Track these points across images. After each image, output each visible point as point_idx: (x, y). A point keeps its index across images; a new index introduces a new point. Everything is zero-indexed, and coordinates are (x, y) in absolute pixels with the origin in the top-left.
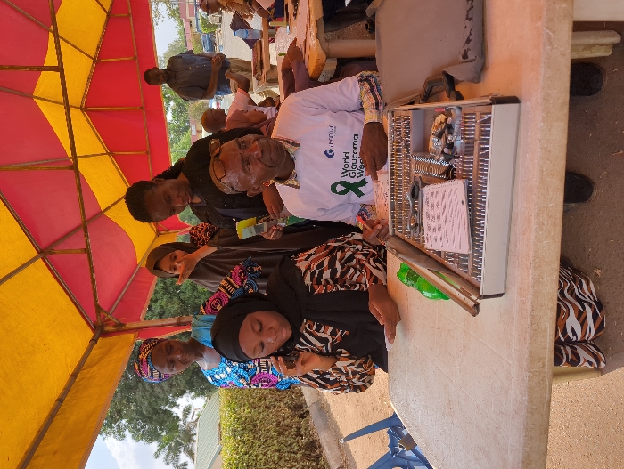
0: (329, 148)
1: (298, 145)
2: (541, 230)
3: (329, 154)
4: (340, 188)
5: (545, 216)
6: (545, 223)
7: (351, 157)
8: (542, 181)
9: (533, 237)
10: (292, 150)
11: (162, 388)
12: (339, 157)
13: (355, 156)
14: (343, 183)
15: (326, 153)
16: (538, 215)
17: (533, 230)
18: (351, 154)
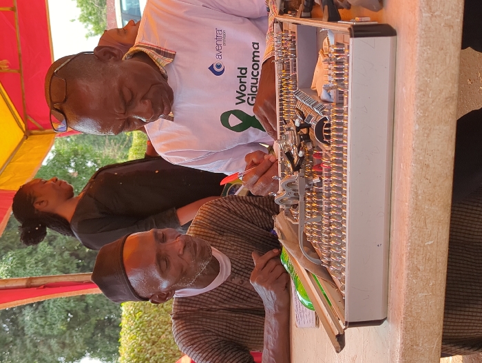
0: (215, 61)
1: (172, 56)
2: (416, 277)
3: (216, 70)
4: (234, 121)
5: (420, 257)
6: (421, 268)
7: (249, 75)
8: (417, 208)
9: (404, 285)
10: (162, 62)
11: (50, 347)
12: (231, 74)
13: (255, 73)
14: (238, 113)
15: (211, 68)
16: (411, 256)
17: (405, 275)
18: (250, 70)
